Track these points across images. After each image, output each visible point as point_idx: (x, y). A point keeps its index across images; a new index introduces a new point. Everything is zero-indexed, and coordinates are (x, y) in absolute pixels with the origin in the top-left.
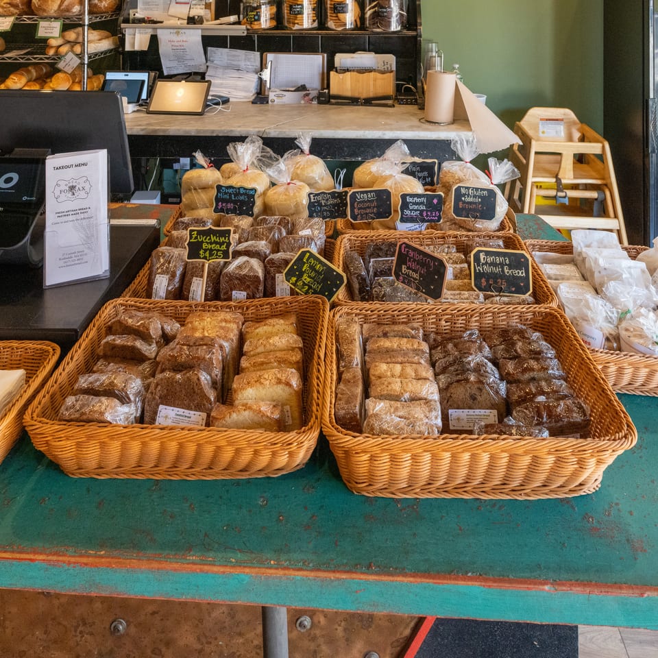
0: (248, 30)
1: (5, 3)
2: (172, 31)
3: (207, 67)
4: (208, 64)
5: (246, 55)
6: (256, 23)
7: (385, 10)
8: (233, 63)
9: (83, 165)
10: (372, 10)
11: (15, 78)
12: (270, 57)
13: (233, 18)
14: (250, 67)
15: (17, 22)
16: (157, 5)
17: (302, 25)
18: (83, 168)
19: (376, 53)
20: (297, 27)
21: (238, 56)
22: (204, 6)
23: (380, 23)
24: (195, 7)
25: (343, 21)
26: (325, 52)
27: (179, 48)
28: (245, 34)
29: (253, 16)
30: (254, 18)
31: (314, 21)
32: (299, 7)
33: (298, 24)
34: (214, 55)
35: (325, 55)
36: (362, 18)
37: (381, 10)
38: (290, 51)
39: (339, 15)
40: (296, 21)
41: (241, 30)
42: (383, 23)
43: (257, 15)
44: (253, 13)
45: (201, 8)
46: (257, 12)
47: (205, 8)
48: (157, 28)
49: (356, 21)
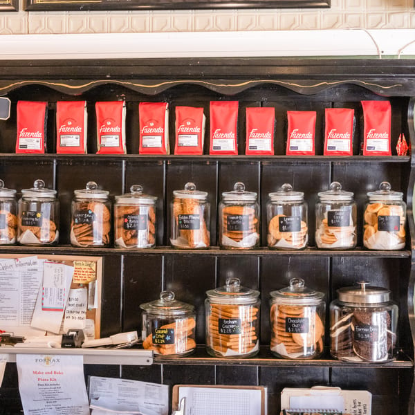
0: (155, 356)
2: (39, 357)
3: (91, 410)
4: (92, 407)
5: (147, 389)
6: (167, 346)
7: (366, 330)
8: (128, 399)
10: (344, 328)
12: (184, 391)
13: (130, 337)
14: (154, 406)
16: (15, 312)
17: (237, 349)
19: (343, 389)
20: (229, 353)
21: (136, 390)
22: (84, 315)
23: (358, 349)
24: (71, 315)
25: (300, 344)
26: (264, 385)
27: (49, 382)
28: (150, 363)
29: (162, 337)
30: (164, 338)
31: (254, 342)
32: (233, 322)
33: (230, 347)
34: (98, 387)
35: (266, 389)
36: (327, 338)
37: (360, 329)
38: (212, 383)
39: (294, 335)
40: (228, 344)
41: (143, 358)
42: (362, 349)
43: (169, 334)
44: (162, 332)
45: (80, 318)
46: (169, 330)
47: (87, 318)
48: (16, 354)
49: (318, 343)
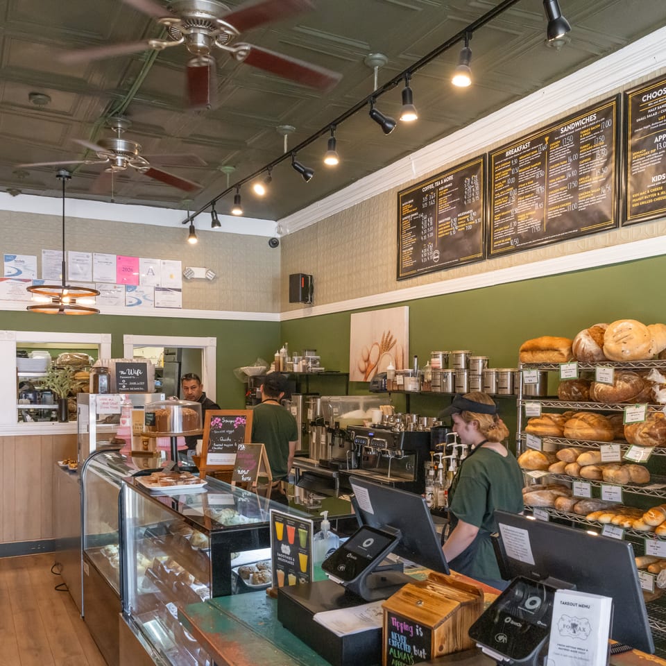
1: (644, 433)
9: (586, 606)
11: (652, 513)
15: (655, 454)
18: (585, 609)
